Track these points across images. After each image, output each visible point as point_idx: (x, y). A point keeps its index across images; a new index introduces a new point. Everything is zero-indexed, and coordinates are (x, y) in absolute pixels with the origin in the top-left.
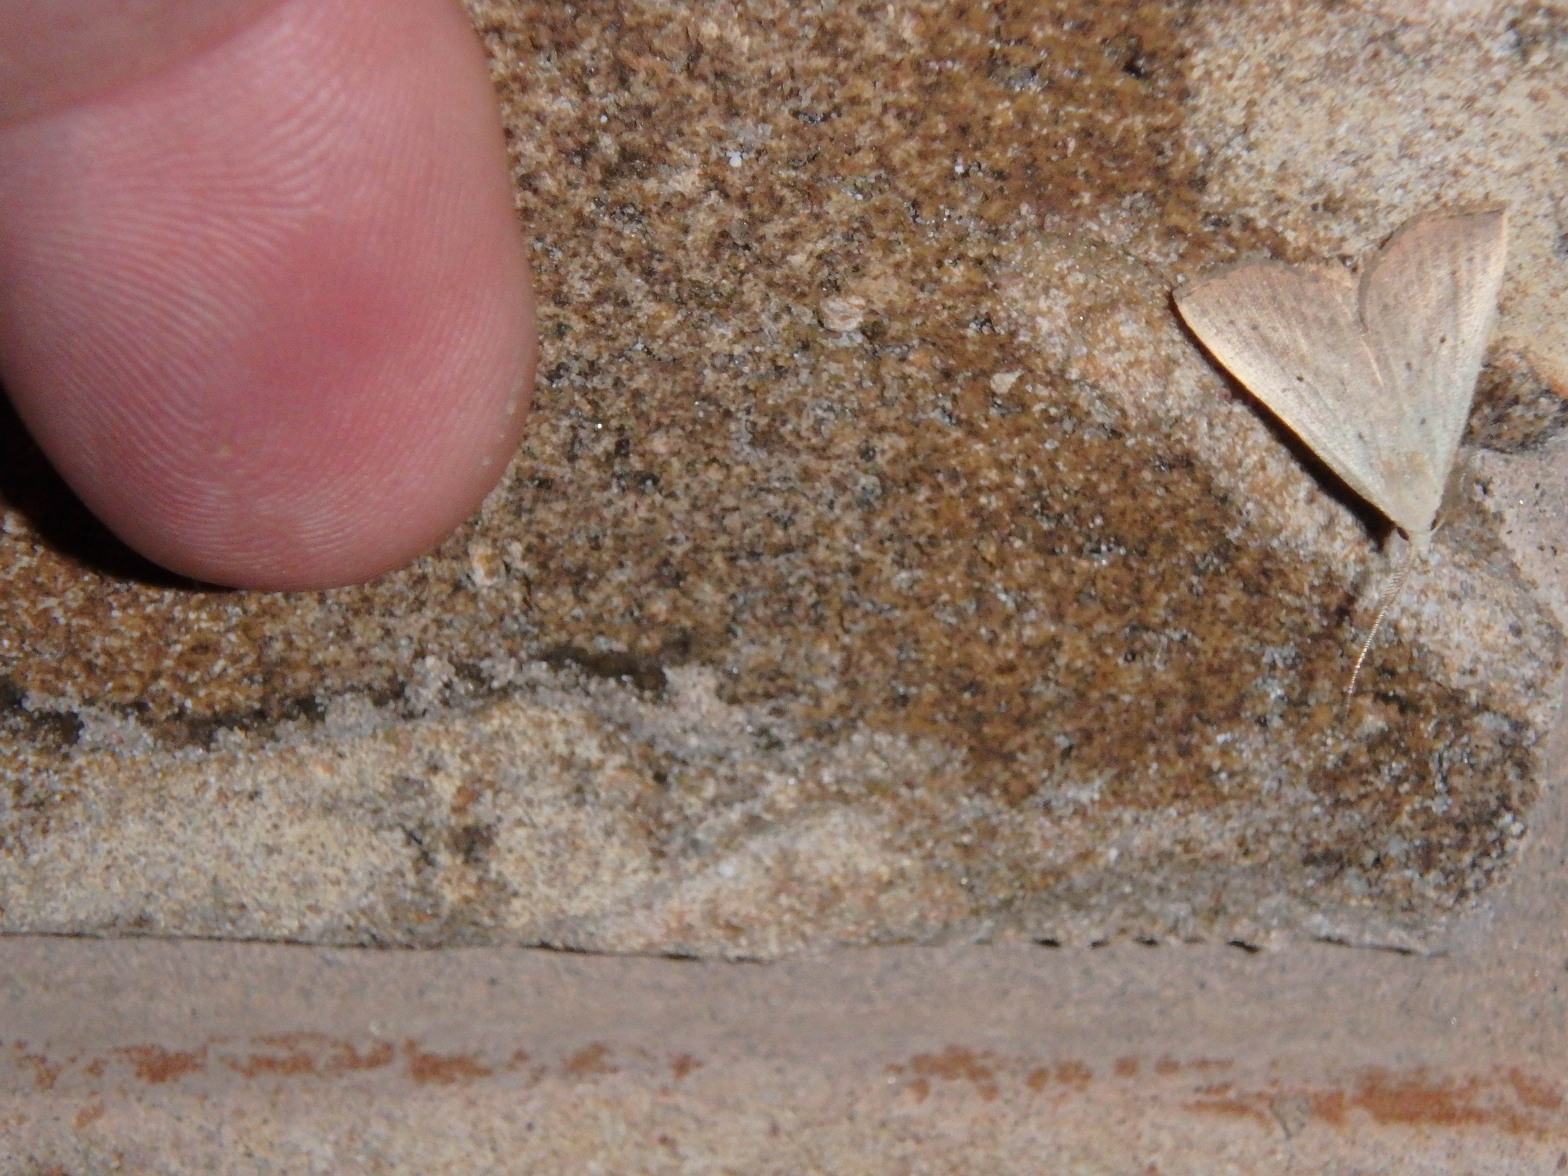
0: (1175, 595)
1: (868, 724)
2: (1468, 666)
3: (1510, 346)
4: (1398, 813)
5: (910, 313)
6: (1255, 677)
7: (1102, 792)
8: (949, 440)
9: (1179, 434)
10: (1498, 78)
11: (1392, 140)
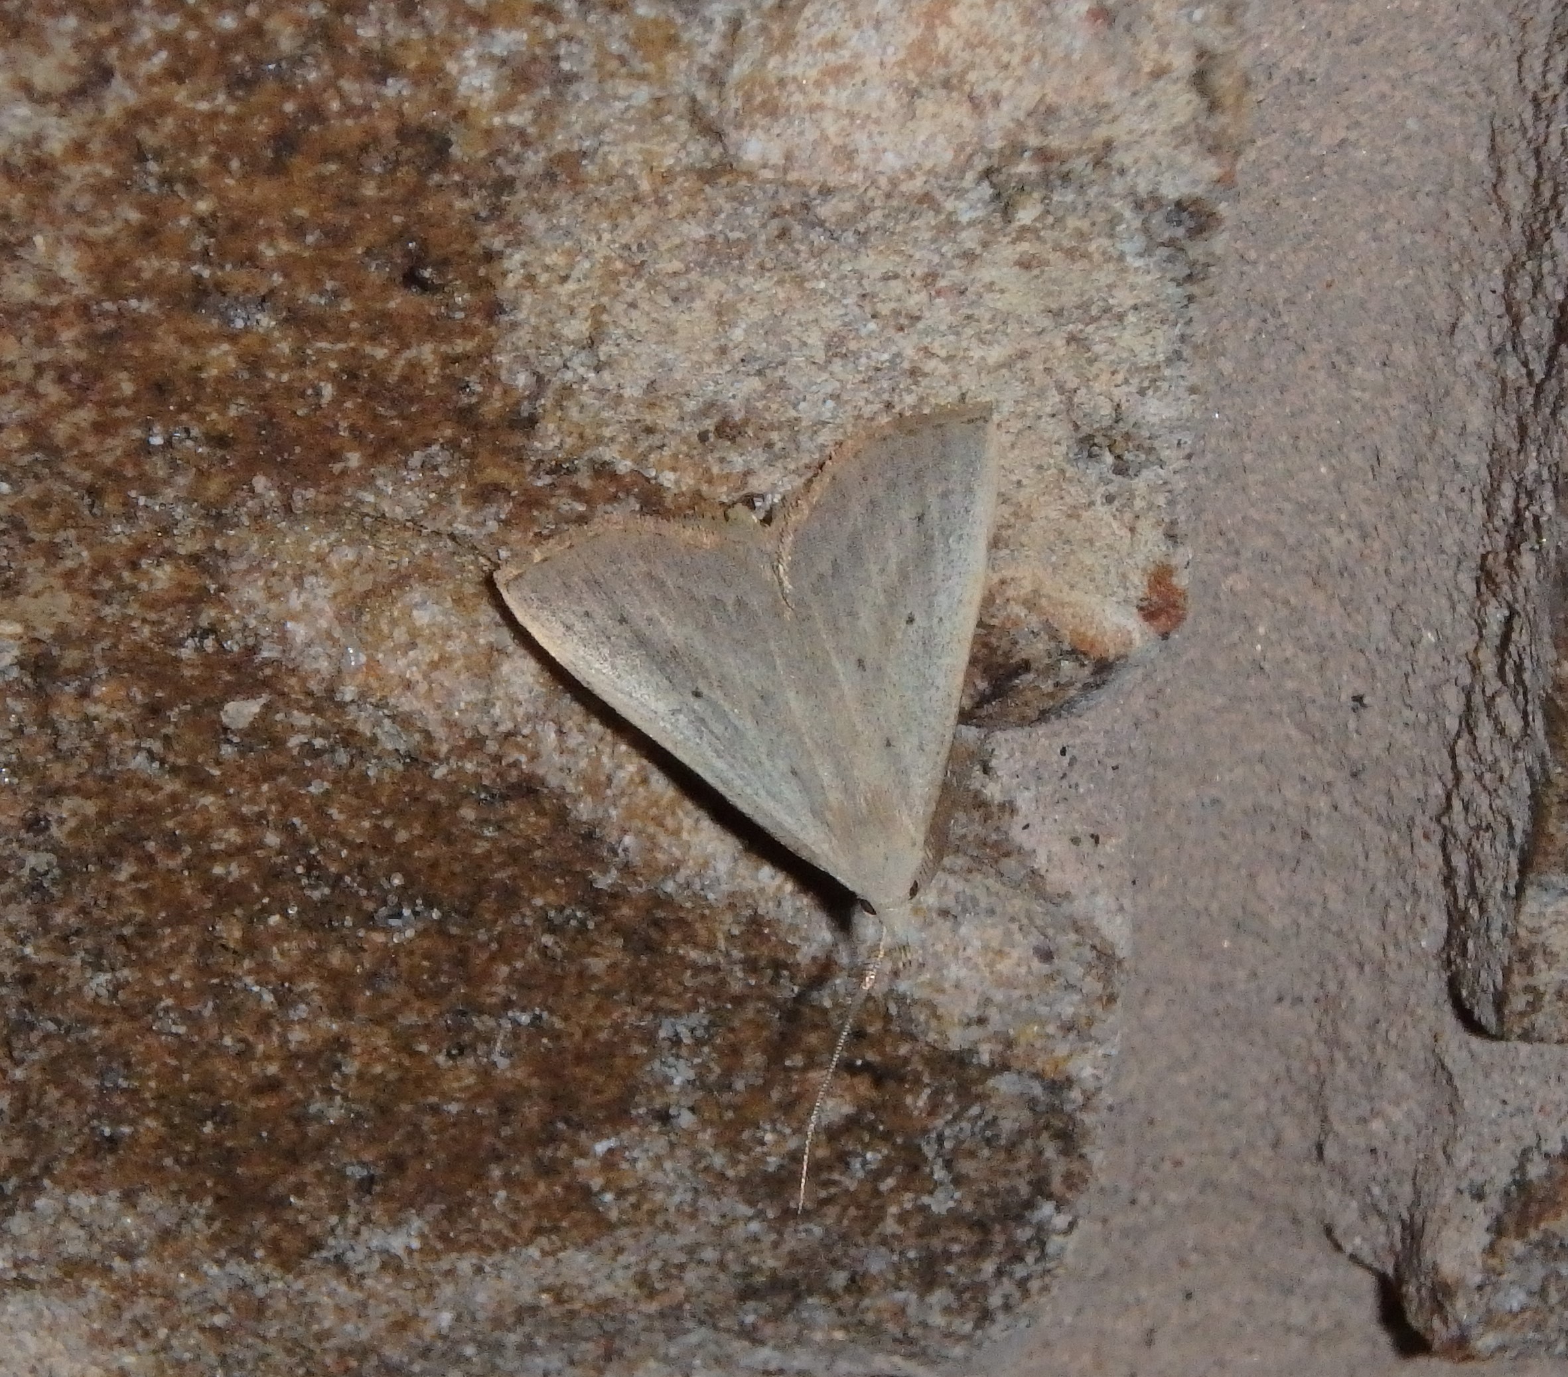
0: (519, 965)
1: (57, 1181)
2: (974, 1014)
3: (1011, 592)
4: (881, 1218)
5: (92, 637)
6: (649, 1058)
7: (422, 1236)
8: (161, 796)
9: (515, 755)
10: (969, 245)
11: (815, 339)
